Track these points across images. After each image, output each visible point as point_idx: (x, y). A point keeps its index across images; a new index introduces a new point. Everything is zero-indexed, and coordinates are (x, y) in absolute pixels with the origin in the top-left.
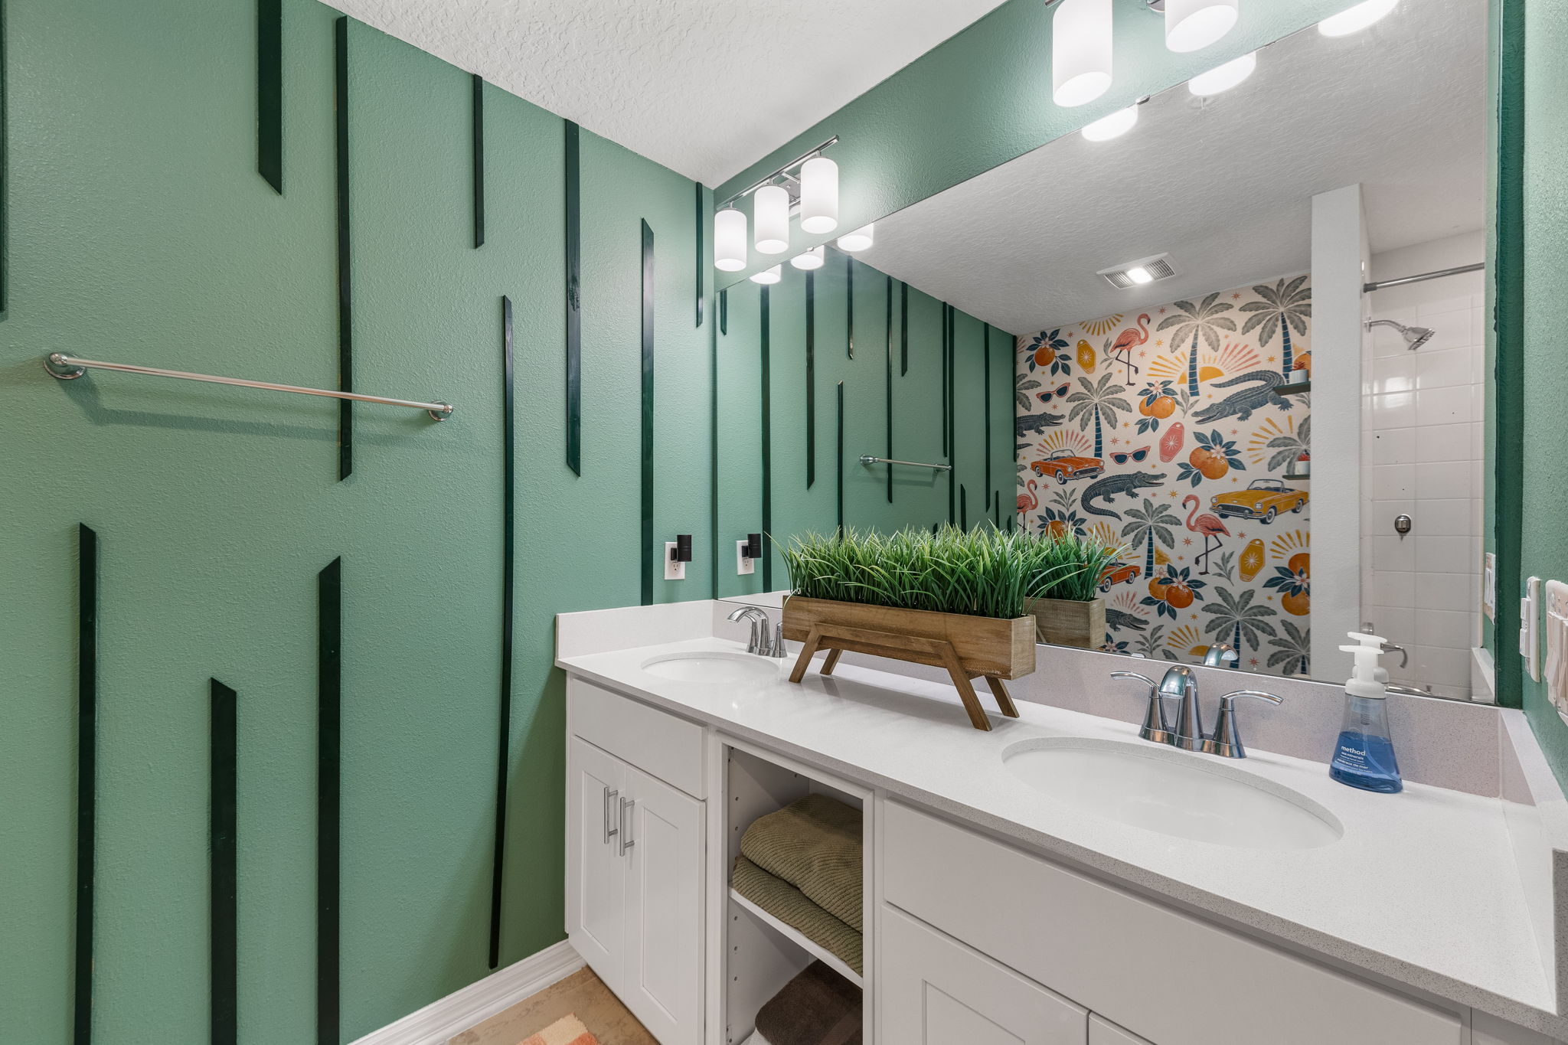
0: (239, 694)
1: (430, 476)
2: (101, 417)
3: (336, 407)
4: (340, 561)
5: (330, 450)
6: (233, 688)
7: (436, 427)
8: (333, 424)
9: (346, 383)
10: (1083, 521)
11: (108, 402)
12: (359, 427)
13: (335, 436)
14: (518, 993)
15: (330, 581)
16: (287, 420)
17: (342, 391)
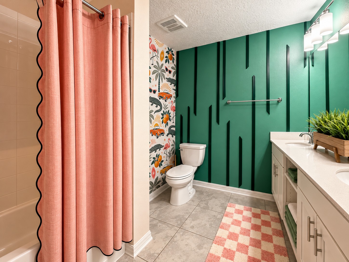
10: (164, 112)
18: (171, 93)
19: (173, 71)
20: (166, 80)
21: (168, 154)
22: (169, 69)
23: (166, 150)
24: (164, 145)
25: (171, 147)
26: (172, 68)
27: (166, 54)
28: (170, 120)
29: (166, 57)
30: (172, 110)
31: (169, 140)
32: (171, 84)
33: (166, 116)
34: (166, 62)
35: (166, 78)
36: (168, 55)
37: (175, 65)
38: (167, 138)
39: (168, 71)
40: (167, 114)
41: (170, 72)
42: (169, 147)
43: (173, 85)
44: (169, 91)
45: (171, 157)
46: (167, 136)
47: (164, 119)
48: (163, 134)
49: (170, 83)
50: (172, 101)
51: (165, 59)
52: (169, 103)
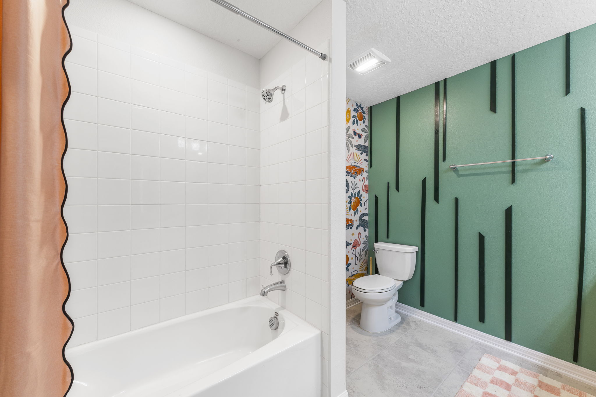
0: (485, 237)
1: (544, 180)
2: (459, 176)
3: (511, 164)
4: (511, 207)
5: (509, 176)
6: (484, 236)
7: (547, 163)
8: (510, 169)
9: (514, 157)
10: (352, 194)
11: (460, 173)
12: (517, 168)
13: (511, 172)
14: (588, 381)
15: (509, 212)
16: (496, 170)
17: (512, 159)
18: (362, 167)
19: (364, 134)
20: (355, 148)
21: (357, 255)
22: (359, 132)
23: (355, 249)
24: (352, 242)
25: (362, 246)
26: (363, 130)
27: (353, 113)
28: (361, 206)
29: (354, 117)
30: (363, 190)
31: (360, 236)
32: (361, 154)
33: (355, 200)
34: (354, 124)
35: (355, 146)
36: (356, 114)
37: (366, 126)
38: (357, 232)
39: (357, 136)
40: (356, 196)
41: (360, 136)
42: (359, 245)
43: (364, 154)
44: (359, 163)
45: (362, 260)
46: (357, 228)
47: (352, 204)
48: (351, 227)
49: (360, 152)
50: (364, 178)
51: (352, 119)
52: (360, 180)
